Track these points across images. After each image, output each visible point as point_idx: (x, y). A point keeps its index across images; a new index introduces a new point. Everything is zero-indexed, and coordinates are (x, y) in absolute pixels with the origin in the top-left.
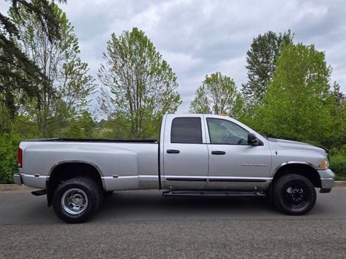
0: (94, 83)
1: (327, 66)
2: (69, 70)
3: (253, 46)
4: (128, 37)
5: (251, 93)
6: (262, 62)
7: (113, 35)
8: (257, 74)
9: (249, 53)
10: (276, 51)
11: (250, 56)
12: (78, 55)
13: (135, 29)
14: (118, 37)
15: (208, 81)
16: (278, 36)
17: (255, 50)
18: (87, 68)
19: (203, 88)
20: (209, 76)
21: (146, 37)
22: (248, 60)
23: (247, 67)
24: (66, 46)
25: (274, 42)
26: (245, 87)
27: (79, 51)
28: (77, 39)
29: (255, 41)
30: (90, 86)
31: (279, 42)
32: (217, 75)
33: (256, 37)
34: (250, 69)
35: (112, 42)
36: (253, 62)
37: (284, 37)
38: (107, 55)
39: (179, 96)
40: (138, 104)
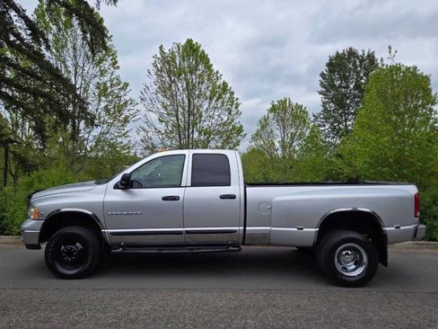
0: (136, 108)
1: (433, 93)
2: (103, 91)
3: (328, 65)
4: (179, 50)
5: (324, 126)
6: (340, 86)
7: (161, 47)
8: (332, 102)
9: (322, 75)
10: (358, 73)
11: (324, 79)
12: (117, 72)
13: (189, 41)
14: (166, 51)
15: (273, 109)
16: (360, 53)
17: (331, 71)
18: (128, 88)
19: (268, 117)
20: (276, 103)
21: (203, 51)
22: (322, 83)
23: (320, 93)
24: (101, 61)
25: (355, 62)
26: (317, 118)
27: (118, 67)
28: (116, 52)
29: (331, 59)
30: (131, 112)
31: (361, 61)
32: (285, 101)
33: (333, 54)
34: (324, 95)
35: (159, 56)
36: (328, 86)
37: (369, 56)
38: (153, 73)
39: (241, 127)
40: (189, 136)
